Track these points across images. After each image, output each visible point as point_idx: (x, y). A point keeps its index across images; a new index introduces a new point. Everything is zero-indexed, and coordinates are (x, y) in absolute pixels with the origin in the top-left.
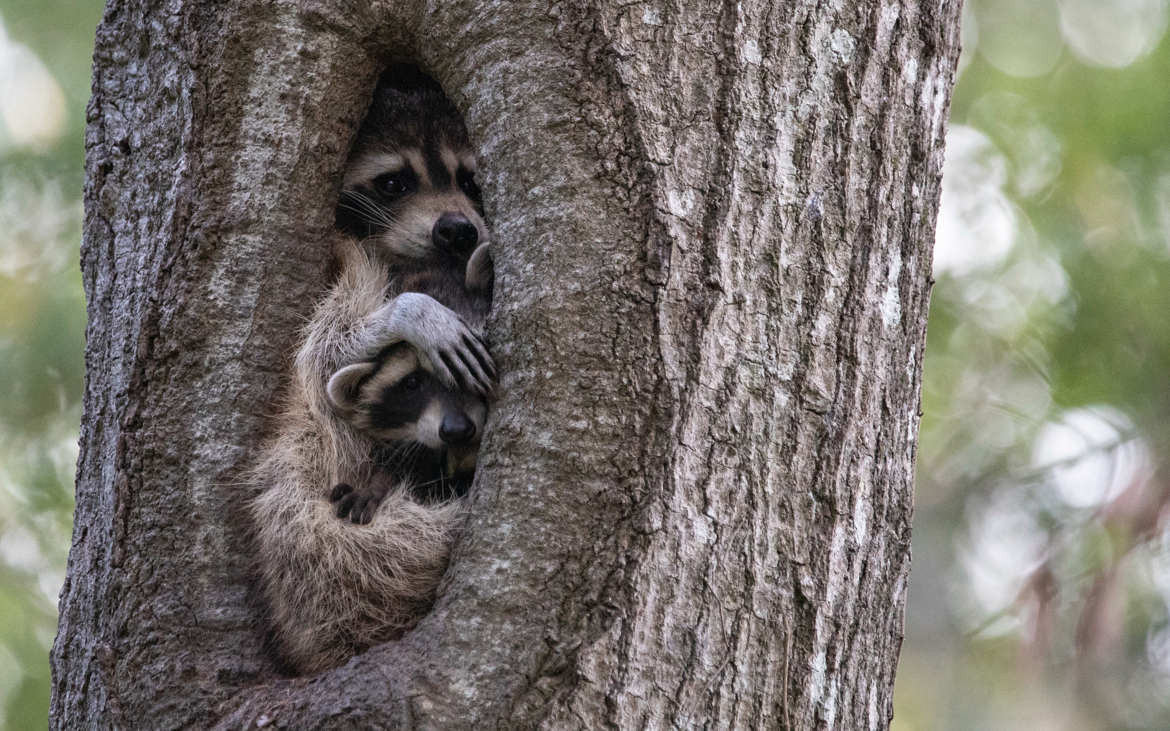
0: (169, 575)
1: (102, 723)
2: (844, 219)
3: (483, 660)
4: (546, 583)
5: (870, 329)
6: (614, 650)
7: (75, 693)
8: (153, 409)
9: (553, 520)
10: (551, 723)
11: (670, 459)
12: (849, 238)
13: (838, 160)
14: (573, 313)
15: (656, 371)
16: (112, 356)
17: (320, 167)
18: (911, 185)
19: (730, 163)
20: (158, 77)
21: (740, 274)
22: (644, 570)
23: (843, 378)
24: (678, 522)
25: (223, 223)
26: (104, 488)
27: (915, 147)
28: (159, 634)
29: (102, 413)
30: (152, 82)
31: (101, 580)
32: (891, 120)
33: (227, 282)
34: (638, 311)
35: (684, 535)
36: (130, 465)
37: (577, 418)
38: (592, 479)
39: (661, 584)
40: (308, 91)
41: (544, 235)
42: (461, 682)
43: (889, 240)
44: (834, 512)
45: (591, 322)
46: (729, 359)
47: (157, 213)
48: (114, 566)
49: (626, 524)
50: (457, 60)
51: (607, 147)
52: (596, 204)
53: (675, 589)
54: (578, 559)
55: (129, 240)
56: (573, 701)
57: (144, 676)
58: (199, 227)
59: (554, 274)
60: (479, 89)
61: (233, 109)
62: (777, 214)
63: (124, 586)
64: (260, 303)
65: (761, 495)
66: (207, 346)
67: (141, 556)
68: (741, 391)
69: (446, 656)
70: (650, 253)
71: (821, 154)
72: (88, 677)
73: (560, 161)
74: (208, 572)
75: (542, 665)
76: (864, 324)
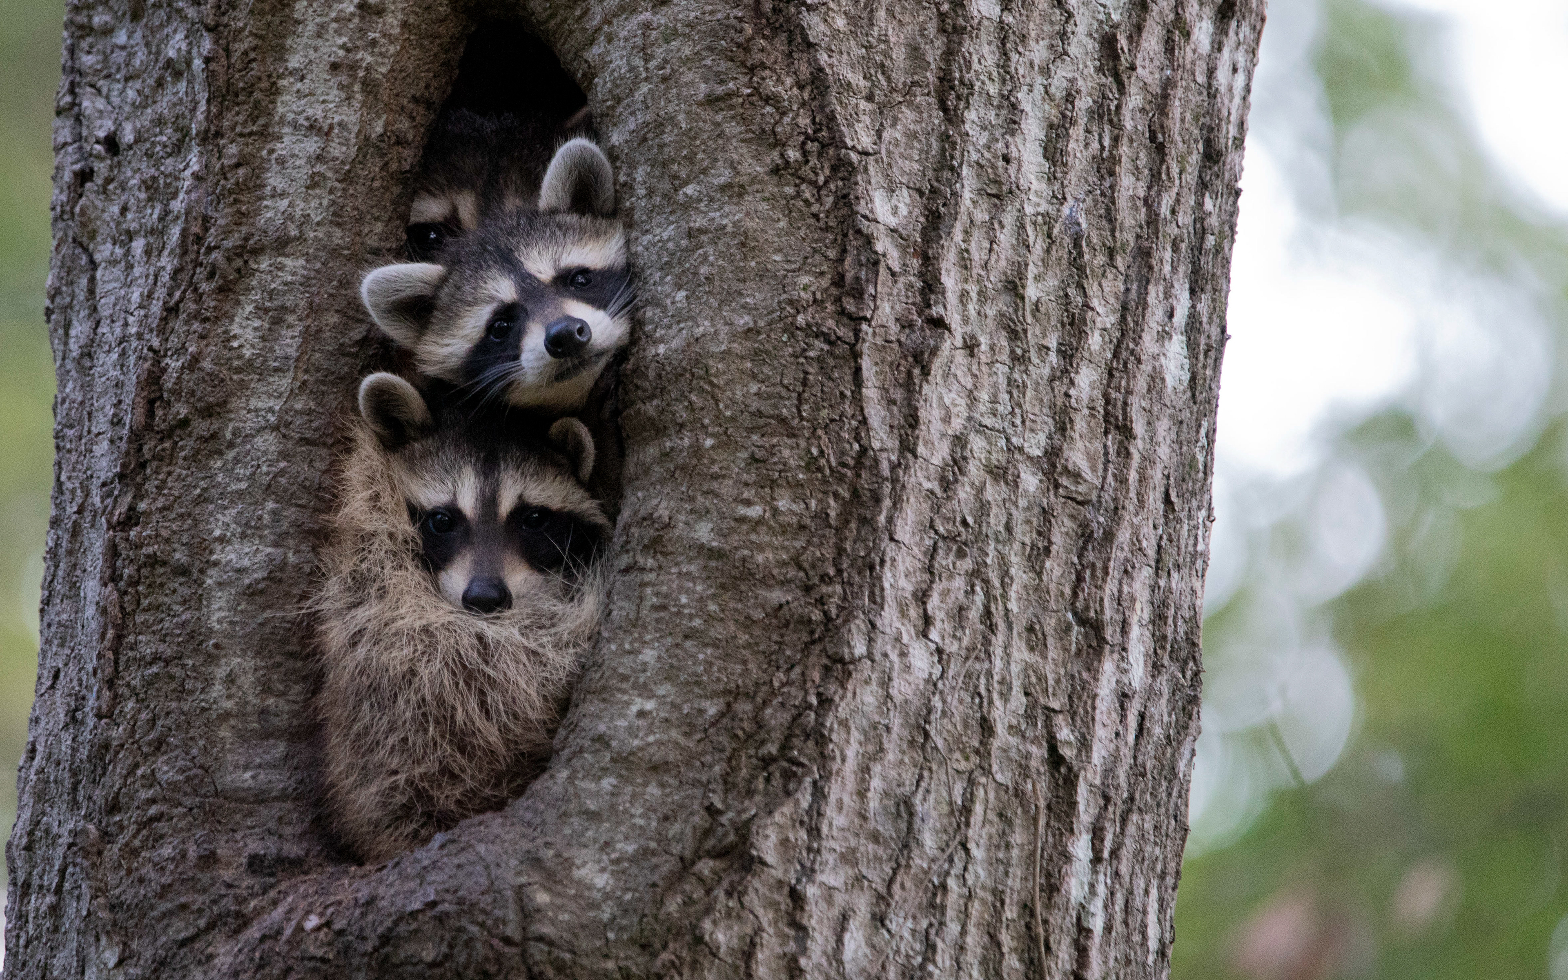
0: (178, 727)
1: (84, 933)
2: (1113, 236)
3: (620, 836)
4: (706, 730)
5: (1149, 391)
6: (802, 823)
7: (44, 896)
8: (154, 500)
9: (715, 644)
10: (715, 922)
11: (877, 560)
12: (1120, 262)
13: (1106, 154)
14: (742, 358)
15: (857, 438)
16: (95, 430)
17: (386, 164)
18: (1203, 196)
19: (957, 154)
20: (158, 46)
21: (972, 308)
22: (842, 712)
23: (1112, 456)
24: (888, 648)
25: (251, 242)
26: (83, 612)
27: (1208, 143)
28: (164, 808)
29: (80, 512)
30: (150, 53)
31: (80, 739)
32: (1177, 103)
33: (257, 323)
34: (831, 353)
35: (896, 666)
36: (121, 576)
37: (748, 503)
38: (769, 587)
39: (865, 733)
40: (369, 59)
41: (701, 251)
42: (589, 866)
43: (1174, 269)
44: (1102, 640)
45: (767, 370)
46: (957, 424)
47: (158, 232)
48: (99, 716)
49: (817, 649)
50: (578, 13)
51: (788, 129)
52: (774, 208)
53: (885, 741)
54: (750, 697)
55: (117, 271)
56: (742, 894)
57: (143, 865)
58: (217, 247)
59: (715, 304)
60: (608, 52)
61: (264, 85)
62: (1023, 227)
63: (115, 743)
64: (302, 350)
65: (1002, 613)
66: (230, 411)
67: (138, 701)
68: (974, 470)
69: (567, 831)
70: (849, 276)
71: (1082, 145)
72: (62, 872)
73: (724, 150)
74: (233, 722)
75: (701, 842)
76: (1141, 384)
